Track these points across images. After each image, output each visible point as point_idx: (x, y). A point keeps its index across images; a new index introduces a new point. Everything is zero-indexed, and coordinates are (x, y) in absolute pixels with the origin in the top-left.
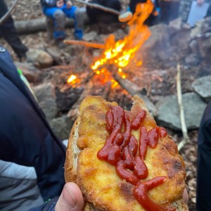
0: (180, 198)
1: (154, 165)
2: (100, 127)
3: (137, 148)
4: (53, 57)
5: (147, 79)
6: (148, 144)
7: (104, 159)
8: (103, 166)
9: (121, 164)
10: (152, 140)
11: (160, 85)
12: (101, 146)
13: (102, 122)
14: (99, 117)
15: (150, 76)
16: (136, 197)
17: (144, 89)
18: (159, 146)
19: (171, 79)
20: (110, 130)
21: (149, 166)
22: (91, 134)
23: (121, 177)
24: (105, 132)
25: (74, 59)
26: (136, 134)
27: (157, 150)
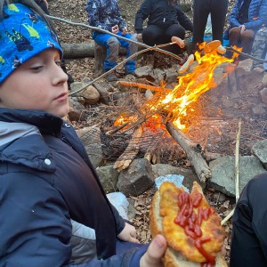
0: (220, 251)
1: (206, 230)
2: (174, 204)
3: (196, 219)
4: (100, 93)
5: (204, 130)
6: (203, 218)
7: (178, 223)
8: (177, 227)
9: (187, 228)
10: (206, 215)
11: (219, 139)
12: (175, 216)
13: (176, 201)
14: (173, 197)
15: (209, 126)
16: (195, 245)
17: (198, 145)
18: (209, 220)
19: (231, 133)
20: (181, 207)
21: (203, 231)
22: (169, 208)
23: (188, 235)
24: (177, 208)
25: (122, 96)
26: (196, 211)
27: (208, 222)
